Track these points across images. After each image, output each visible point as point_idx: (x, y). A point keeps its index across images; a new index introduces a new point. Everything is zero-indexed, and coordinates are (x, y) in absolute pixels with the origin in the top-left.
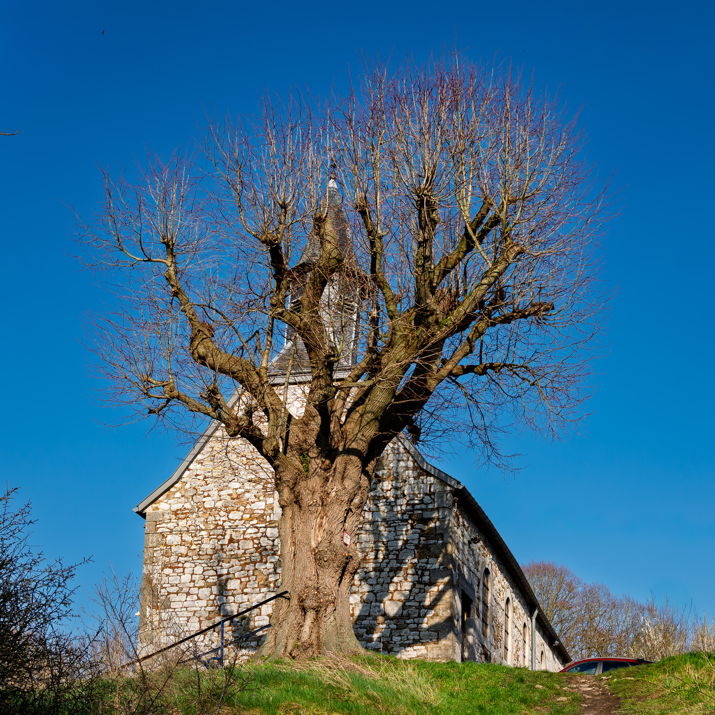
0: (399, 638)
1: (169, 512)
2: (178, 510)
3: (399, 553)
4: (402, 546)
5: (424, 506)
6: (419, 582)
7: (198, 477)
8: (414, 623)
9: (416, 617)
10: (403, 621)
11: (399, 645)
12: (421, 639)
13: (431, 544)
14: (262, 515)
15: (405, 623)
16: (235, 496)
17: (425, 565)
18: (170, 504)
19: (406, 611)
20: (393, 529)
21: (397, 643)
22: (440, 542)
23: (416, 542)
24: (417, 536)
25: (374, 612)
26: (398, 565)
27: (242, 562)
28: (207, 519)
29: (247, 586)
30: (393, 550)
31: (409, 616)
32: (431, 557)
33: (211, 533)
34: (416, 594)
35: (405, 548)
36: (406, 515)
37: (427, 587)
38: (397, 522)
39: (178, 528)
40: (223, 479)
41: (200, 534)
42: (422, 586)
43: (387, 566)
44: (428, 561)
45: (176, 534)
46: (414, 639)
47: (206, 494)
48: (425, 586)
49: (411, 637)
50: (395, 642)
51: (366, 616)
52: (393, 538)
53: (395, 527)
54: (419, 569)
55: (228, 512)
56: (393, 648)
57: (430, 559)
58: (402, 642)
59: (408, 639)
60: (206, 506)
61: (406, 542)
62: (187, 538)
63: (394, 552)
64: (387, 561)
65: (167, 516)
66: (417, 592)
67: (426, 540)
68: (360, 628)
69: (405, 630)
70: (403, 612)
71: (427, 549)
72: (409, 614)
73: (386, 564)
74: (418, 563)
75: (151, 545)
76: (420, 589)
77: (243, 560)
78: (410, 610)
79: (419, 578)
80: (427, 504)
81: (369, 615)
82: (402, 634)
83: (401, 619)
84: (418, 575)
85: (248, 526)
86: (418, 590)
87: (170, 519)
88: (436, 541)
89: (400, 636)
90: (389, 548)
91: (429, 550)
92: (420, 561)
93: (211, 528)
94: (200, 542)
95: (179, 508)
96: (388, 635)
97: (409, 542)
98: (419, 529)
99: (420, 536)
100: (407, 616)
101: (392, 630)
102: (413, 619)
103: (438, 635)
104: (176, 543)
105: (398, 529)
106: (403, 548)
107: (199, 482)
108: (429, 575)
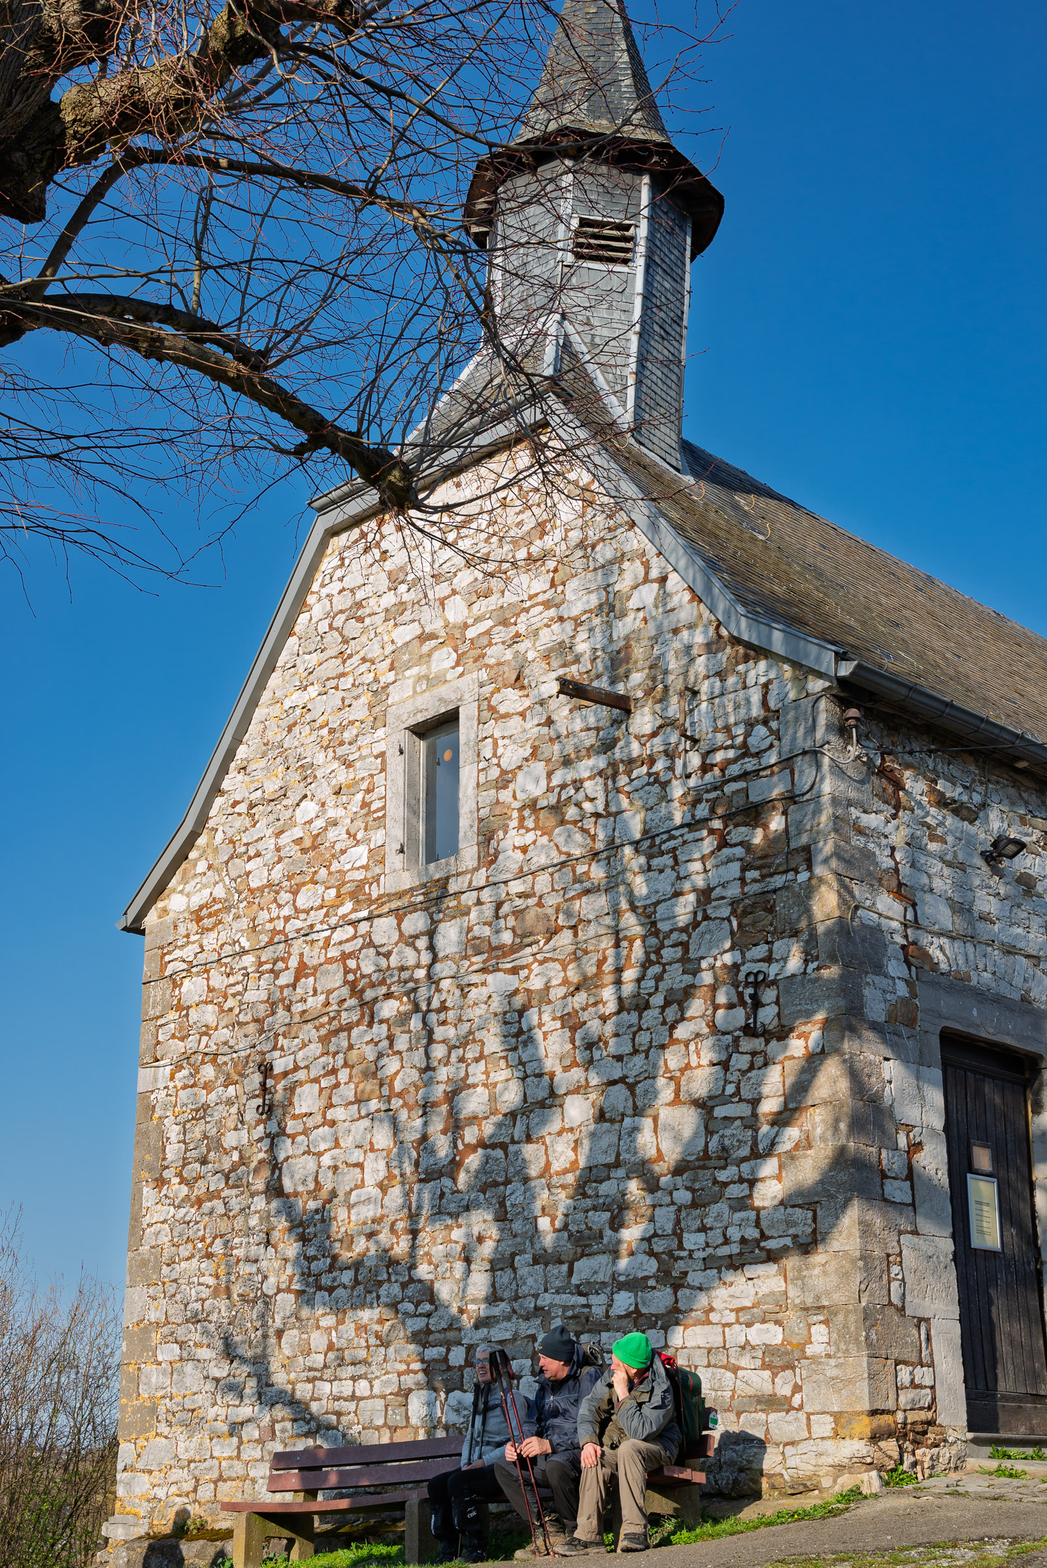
0: (701, 1238)
1: (186, 915)
2: (201, 908)
3: (690, 937)
4: (695, 913)
5: (750, 764)
6: (749, 1031)
7: (237, 809)
8: (741, 1180)
9: (745, 1159)
10: (708, 1173)
11: (701, 1265)
12: (764, 1236)
13: (775, 891)
14: (360, 885)
15: (715, 1182)
16: (307, 843)
17: (763, 966)
18: (188, 895)
19: (716, 1137)
20: (667, 860)
21: (696, 1255)
22: (803, 877)
23: (734, 891)
24: (735, 869)
25: (628, 1151)
26: (688, 979)
27: (323, 1032)
28: (254, 920)
29: (335, 1100)
30: (671, 931)
31: (725, 1157)
32: (780, 935)
33: (263, 959)
34: (744, 1073)
35: (706, 918)
36: (704, 804)
37: (774, 1043)
38: (676, 833)
39: (202, 958)
40: (285, 802)
41: (241, 965)
42: (757, 1043)
43: (657, 989)
44: (770, 951)
45: (198, 974)
46: (743, 1240)
47: (252, 852)
48: (767, 1042)
49: (734, 1234)
50: (691, 1251)
51: (608, 1166)
52: (669, 890)
53: (675, 849)
54: (747, 984)
55: (295, 893)
56: (685, 1274)
57: (776, 944)
58: (710, 1251)
59: (727, 1241)
60: (253, 885)
61: (705, 895)
62: (218, 980)
63: (675, 936)
64: (655, 969)
65: (182, 930)
66: (745, 1067)
67: (763, 877)
68: (595, 1208)
69: (714, 1209)
70: (707, 1144)
71: (766, 910)
72: (724, 1149)
73: (652, 983)
74: (743, 963)
75: (151, 1013)
76: (753, 1054)
77: (322, 1025)
78: (728, 1132)
79: (747, 1019)
80: (758, 755)
81: (617, 1164)
82: (709, 1221)
83: (704, 1167)
84: (743, 1003)
85: (333, 921)
86: (748, 1057)
87: (188, 936)
88: (791, 875)
89: (703, 1229)
90: (660, 925)
91: (771, 910)
92: (748, 955)
93: (263, 944)
94: (239, 988)
95: (203, 902)
96: (669, 1228)
97: (714, 895)
98: (741, 844)
99: (744, 869)
100: (719, 1158)
101: (679, 1210)
102: (738, 1166)
103: (815, 1219)
104: (197, 999)
105: (681, 858)
106: (699, 918)
107: (238, 823)
108: (777, 1003)
